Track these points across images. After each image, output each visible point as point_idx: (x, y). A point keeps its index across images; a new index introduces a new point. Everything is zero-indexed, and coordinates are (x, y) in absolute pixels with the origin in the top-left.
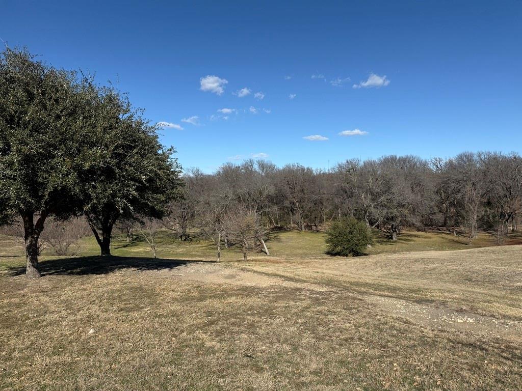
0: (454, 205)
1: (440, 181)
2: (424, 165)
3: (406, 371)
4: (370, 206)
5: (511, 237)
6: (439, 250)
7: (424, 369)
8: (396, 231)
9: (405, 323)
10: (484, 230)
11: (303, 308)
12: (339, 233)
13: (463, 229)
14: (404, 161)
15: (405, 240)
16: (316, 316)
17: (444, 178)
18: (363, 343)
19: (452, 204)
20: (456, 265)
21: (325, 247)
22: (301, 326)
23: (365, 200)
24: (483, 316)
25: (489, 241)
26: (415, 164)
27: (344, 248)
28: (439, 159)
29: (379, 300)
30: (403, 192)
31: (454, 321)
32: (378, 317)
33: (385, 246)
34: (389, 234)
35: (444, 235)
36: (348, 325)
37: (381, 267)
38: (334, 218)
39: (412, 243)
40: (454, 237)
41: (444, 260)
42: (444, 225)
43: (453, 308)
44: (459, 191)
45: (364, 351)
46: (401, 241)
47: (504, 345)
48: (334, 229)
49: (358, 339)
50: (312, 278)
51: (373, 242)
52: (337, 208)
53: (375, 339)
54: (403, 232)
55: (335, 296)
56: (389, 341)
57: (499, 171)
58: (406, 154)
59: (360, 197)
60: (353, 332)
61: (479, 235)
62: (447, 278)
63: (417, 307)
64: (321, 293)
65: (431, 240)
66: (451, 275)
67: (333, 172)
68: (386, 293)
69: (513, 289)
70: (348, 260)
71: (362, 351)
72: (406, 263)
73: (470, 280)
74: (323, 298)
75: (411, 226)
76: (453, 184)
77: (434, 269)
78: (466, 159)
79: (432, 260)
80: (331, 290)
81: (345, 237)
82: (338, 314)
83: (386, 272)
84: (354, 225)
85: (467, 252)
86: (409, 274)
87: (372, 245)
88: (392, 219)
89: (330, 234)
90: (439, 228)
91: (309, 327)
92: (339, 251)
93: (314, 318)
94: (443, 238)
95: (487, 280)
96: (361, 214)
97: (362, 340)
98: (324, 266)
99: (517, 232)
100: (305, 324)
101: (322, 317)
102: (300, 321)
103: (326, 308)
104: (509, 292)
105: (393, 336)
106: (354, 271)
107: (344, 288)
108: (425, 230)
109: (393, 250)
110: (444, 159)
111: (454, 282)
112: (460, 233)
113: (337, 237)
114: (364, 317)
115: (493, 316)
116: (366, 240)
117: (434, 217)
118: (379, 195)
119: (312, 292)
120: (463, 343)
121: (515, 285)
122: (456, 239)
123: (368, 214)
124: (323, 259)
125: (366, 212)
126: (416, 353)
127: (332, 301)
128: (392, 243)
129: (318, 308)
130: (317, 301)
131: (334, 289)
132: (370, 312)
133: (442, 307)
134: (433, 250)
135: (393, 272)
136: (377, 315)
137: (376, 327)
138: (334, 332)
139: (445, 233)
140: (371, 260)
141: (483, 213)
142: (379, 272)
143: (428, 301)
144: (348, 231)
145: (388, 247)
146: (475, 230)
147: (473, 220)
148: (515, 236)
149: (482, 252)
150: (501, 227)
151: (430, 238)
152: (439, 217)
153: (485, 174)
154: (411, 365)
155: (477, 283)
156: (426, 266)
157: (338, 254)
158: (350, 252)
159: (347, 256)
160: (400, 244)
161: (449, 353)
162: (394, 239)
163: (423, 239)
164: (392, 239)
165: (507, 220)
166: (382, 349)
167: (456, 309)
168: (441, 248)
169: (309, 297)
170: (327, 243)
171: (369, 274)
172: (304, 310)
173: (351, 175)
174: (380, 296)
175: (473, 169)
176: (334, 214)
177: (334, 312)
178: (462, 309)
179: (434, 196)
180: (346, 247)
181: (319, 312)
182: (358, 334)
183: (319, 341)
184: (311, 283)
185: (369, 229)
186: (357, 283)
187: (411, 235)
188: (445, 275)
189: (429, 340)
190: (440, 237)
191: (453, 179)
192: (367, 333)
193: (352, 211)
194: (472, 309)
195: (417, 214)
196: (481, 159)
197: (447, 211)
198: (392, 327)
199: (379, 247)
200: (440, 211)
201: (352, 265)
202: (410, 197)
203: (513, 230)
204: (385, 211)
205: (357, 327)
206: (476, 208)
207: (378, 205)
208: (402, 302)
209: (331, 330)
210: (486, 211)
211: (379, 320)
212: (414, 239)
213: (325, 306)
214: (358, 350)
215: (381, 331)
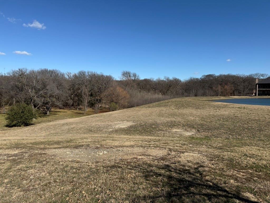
0: (77, 95)
1: (71, 84)
2: (63, 75)
3: (90, 194)
4: (34, 96)
5: (100, 109)
6: (71, 118)
7: (100, 189)
8: (49, 110)
9: (77, 162)
10: (90, 107)
11: (5, 169)
12: (15, 113)
13: (81, 107)
14: (52, 72)
15: (54, 114)
16: (18, 173)
17: (73, 82)
18: (58, 184)
19: (76, 95)
20: (84, 125)
21: (5, 122)
22: (7, 185)
23: (32, 93)
24: (108, 148)
25: (93, 112)
26: (58, 74)
27: (18, 122)
28: (70, 73)
29: (55, 151)
30: (52, 88)
31: (99, 155)
32: (61, 163)
33: (43, 118)
34: (44, 112)
35: (73, 111)
36: (44, 174)
37: (45, 130)
38: (10, 104)
39: (57, 115)
40: (77, 111)
41: (77, 123)
42: (73, 105)
43: (93, 147)
44: (79, 89)
45: (61, 189)
46: (51, 115)
47: (126, 162)
48: (11, 110)
49: (54, 182)
50: (3, 145)
51: (37, 117)
52: (12, 97)
53: (65, 179)
54: (52, 110)
55: (27, 155)
56: (74, 178)
57: (96, 81)
58: (53, 69)
59: (28, 91)
60: (49, 177)
61: (88, 110)
62: (81, 132)
63: (77, 151)
64: (15, 155)
65: (67, 113)
66: (82, 130)
67: (9, 75)
68: (56, 146)
69: (110, 133)
70: (23, 129)
71: (59, 190)
72: (58, 127)
73: (91, 131)
74: (19, 159)
75: (56, 106)
76: (77, 86)
77: (74, 128)
78: (82, 74)
79: (71, 124)
80: (21, 151)
81: (19, 115)
82: (35, 168)
83: (48, 133)
84: (24, 108)
85: (86, 118)
86: (61, 132)
87: (35, 118)
88: (47, 103)
89: (8, 114)
90: (70, 107)
91: (15, 183)
92: (15, 124)
93: (17, 175)
94: (72, 112)
95: (98, 130)
96: (28, 101)
97: (56, 182)
98: (7, 135)
99: (102, 107)
100: (11, 182)
101: (23, 173)
102: (6, 181)
103: (24, 166)
104: (108, 134)
105: (74, 173)
106: (29, 135)
107: (30, 148)
108: (63, 108)
109: (48, 120)
110: (72, 73)
111: (84, 133)
112: (80, 109)
113: (13, 116)
114: (53, 165)
115: (111, 147)
116: (32, 116)
117: (68, 102)
118: (39, 90)
119: (8, 155)
120: (110, 166)
121: (109, 130)
122: (78, 112)
123: (33, 101)
124: (4, 130)
125: (32, 100)
126: (92, 181)
127: (26, 159)
128: (47, 117)
129: (18, 167)
130: (15, 162)
131: (23, 150)
132: (55, 161)
133: (88, 148)
134: (68, 118)
135: (52, 132)
136: (59, 162)
137: (63, 170)
138: (35, 182)
139: (73, 109)
140: (38, 127)
141: (90, 99)
142: (44, 133)
143: (80, 146)
144: (21, 111)
145: (45, 119)
146: (86, 107)
147: (86, 103)
148: (102, 109)
149: (92, 117)
150: (97, 105)
151: (66, 112)
152: (71, 102)
153: (90, 81)
154: (91, 189)
155: (95, 132)
156: (69, 127)
157: (15, 126)
158: (22, 124)
159: (20, 126)
160: (51, 117)
161: (107, 174)
162: (48, 114)
163: (63, 113)
164: (47, 114)
165: (99, 102)
166: (71, 184)
167: (95, 147)
168: (72, 117)
169: (8, 160)
170: (7, 119)
171: (38, 135)
172: (7, 172)
173: (22, 78)
174: (54, 148)
175: (85, 79)
176: (10, 102)
177: (31, 167)
178: (97, 147)
179: (68, 91)
180: (19, 121)
181: (19, 170)
182: (52, 178)
183: (26, 193)
184: (5, 149)
185: (34, 110)
186: (36, 142)
187: (57, 111)
188: (79, 130)
189: (94, 170)
190: (71, 111)
191: (77, 83)
192: (59, 176)
193: (23, 99)
194: (101, 146)
195: (60, 100)
196: (89, 74)
197: (74, 99)
198: (72, 168)
199: (40, 119)
200: (71, 99)
201: (26, 132)
202: (57, 92)
203: (101, 106)
204: (43, 99)
205: (50, 173)
206: (87, 97)
207: (38, 96)
208: (68, 149)
209: (33, 181)
210: (91, 98)
211: (63, 165)
212: (58, 113)
213: (22, 164)
214: (57, 191)
215: (66, 172)
